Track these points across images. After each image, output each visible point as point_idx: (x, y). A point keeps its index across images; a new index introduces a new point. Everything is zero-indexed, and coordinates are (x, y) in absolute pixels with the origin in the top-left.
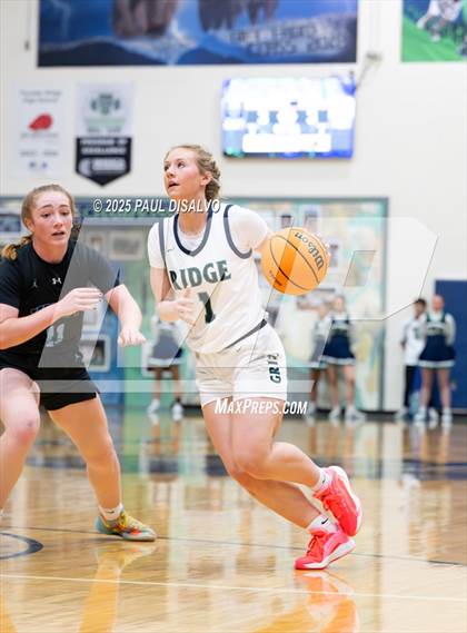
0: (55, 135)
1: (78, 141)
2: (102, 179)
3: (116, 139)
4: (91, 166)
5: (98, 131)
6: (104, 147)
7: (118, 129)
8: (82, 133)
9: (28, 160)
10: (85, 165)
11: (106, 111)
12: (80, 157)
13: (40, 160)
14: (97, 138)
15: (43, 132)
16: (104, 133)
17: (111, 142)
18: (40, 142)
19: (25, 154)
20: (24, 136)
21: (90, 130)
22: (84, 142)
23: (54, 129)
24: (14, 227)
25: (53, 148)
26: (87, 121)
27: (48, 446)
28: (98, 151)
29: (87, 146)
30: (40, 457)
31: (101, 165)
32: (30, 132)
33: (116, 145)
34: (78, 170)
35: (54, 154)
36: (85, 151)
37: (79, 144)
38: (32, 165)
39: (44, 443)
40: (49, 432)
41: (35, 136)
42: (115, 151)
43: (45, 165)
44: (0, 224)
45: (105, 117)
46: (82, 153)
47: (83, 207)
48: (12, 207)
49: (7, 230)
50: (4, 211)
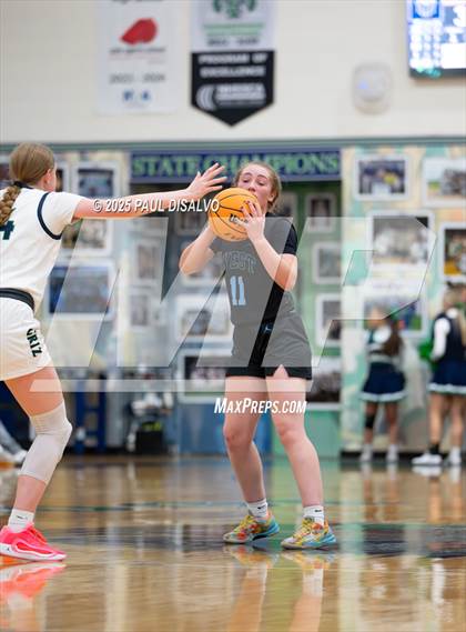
0: (161, 50)
1: (195, 56)
2: (232, 115)
3: (251, 54)
4: (215, 93)
5: (224, 43)
6: (234, 66)
7: (254, 40)
8: (201, 46)
9: (122, 88)
11: (235, 14)
12: (197, 82)
13: (138, 87)
14: (224, 54)
15: (142, 46)
16: (233, 46)
17: (244, 59)
18: (138, 62)
19: (116, 79)
20: (115, 51)
21: (212, 42)
22: (203, 59)
23: (157, 42)
24: (102, 189)
25: (157, 69)
26: (207, 27)
28: (224, 72)
29: (207, 65)
31: (228, 93)
32: (125, 46)
33: (251, 64)
34: (194, 103)
35: (161, 78)
36: (205, 73)
37: (196, 62)
38: (128, 95)
41: (130, 52)
42: (249, 71)
43: (146, 96)
44: (82, 184)
45: (234, 21)
46: (200, 76)
47: (204, 156)
48: (99, 160)
49: (92, 193)
50: (87, 165)
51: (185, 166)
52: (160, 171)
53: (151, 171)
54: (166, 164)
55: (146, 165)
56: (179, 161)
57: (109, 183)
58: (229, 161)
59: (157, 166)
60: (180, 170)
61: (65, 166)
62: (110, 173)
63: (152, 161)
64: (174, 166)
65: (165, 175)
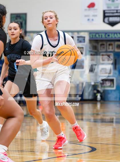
0: (96, 9)
1: (104, 11)
2: (112, 24)
3: (117, 10)
4: (108, 19)
5: (111, 8)
6: (113, 13)
7: (118, 7)
8: (105, 8)
9: (87, 18)
10: (106, 19)
12: (105, 17)
13: (91, 18)
14: (111, 10)
15: (92, 9)
16: (113, 8)
17: (115, 11)
18: (91, 12)
19: (86, 16)
20: (86, 10)
21: (108, 7)
22: (106, 12)
23: (96, 7)
24: (83, 41)
25: (95, 14)
26: (107, 4)
27: (95, 115)
28: (111, 14)
29: (107, 13)
30: (92, 118)
31: (112, 19)
32: (88, 9)
33: (117, 12)
34: (104, 21)
35: (96, 16)
36: (106, 15)
37: (104, 12)
38: (88, 20)
39: (94, 114)
40: (95, 110)
41: (89, 10)
42: (116, 14)
43: (93, 20)
44: (78, 40)
45: (113, 3)
46: (105, 15)
47: (106, 34)
48: (82, 34)
49: (80, 42)
50: (79, 35)
51: (102, 36)
52: (96, 37)
53: (94, 37)
54: (97, 35)
55: (93, 36)
56: (100, 35)
57: (84, 40)
58: (112, 35)
59: (95, 36)
60: (100, 37)
61: (74, 36)
62: (84, 37)
63: (94, 35)
64: (99, 36)
65: (97, 38)
